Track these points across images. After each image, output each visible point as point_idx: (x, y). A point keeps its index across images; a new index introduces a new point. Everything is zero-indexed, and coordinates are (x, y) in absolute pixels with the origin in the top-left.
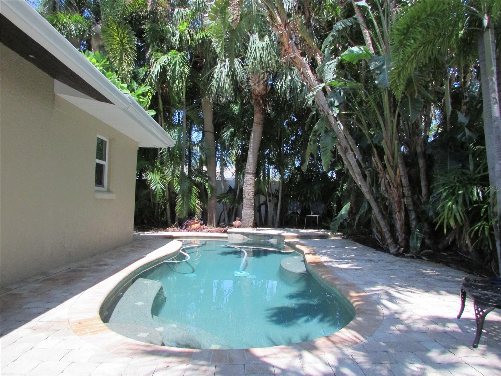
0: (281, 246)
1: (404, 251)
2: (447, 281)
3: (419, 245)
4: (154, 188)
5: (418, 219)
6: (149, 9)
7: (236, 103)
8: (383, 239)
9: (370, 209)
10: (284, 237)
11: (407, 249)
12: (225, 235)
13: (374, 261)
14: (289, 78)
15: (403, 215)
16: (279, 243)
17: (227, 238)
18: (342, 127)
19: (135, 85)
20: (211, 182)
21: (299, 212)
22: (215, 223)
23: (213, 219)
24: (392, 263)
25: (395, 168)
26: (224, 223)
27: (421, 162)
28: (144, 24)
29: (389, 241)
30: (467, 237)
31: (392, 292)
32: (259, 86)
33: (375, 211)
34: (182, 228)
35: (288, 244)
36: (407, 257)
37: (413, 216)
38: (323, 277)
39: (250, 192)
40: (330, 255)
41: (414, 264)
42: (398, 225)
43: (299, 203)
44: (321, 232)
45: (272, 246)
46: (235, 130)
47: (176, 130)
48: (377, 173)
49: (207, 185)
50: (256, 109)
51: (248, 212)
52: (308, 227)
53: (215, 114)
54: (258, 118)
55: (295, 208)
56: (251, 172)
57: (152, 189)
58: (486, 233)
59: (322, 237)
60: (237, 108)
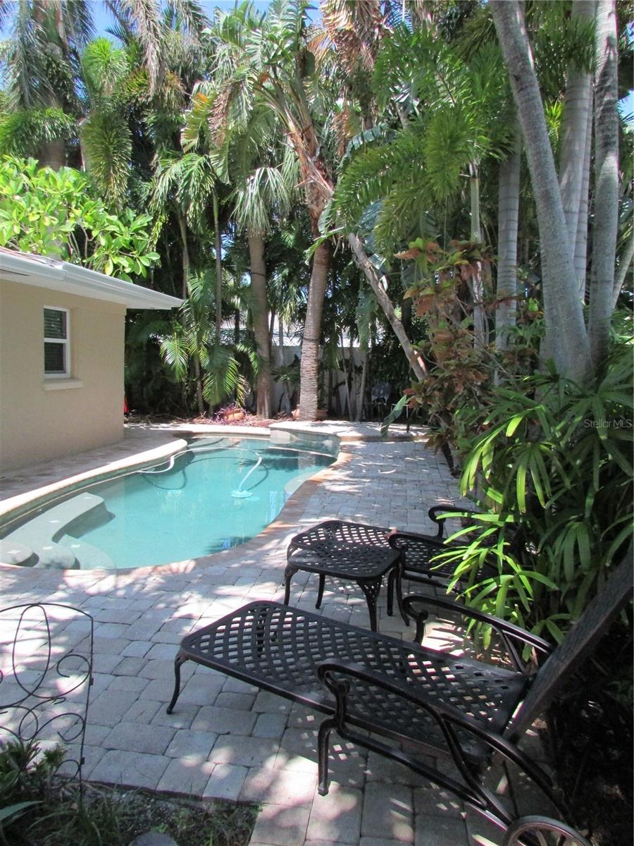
4: (170, 362)
6: (151, 94)
7: (291, 231)
10: (340, 439)
17: (268, 436)
19: (131, 214)
20: (260, 351)
22: (267, 413)
23: (264, 405)
26: (284, 411)
28: (146, 116)
34: (214, 419)
39: (309, 368)
43: (387, 384)
46: (290, 274)
47: (202, 275)
49: (252, 356)
51: (308, 398)
53: (266, 245)
54: (319, 254)
55: (382, 392)
56: (311, 337)
57: (167, 363)
59: (402, 439)
60: (292, 237)
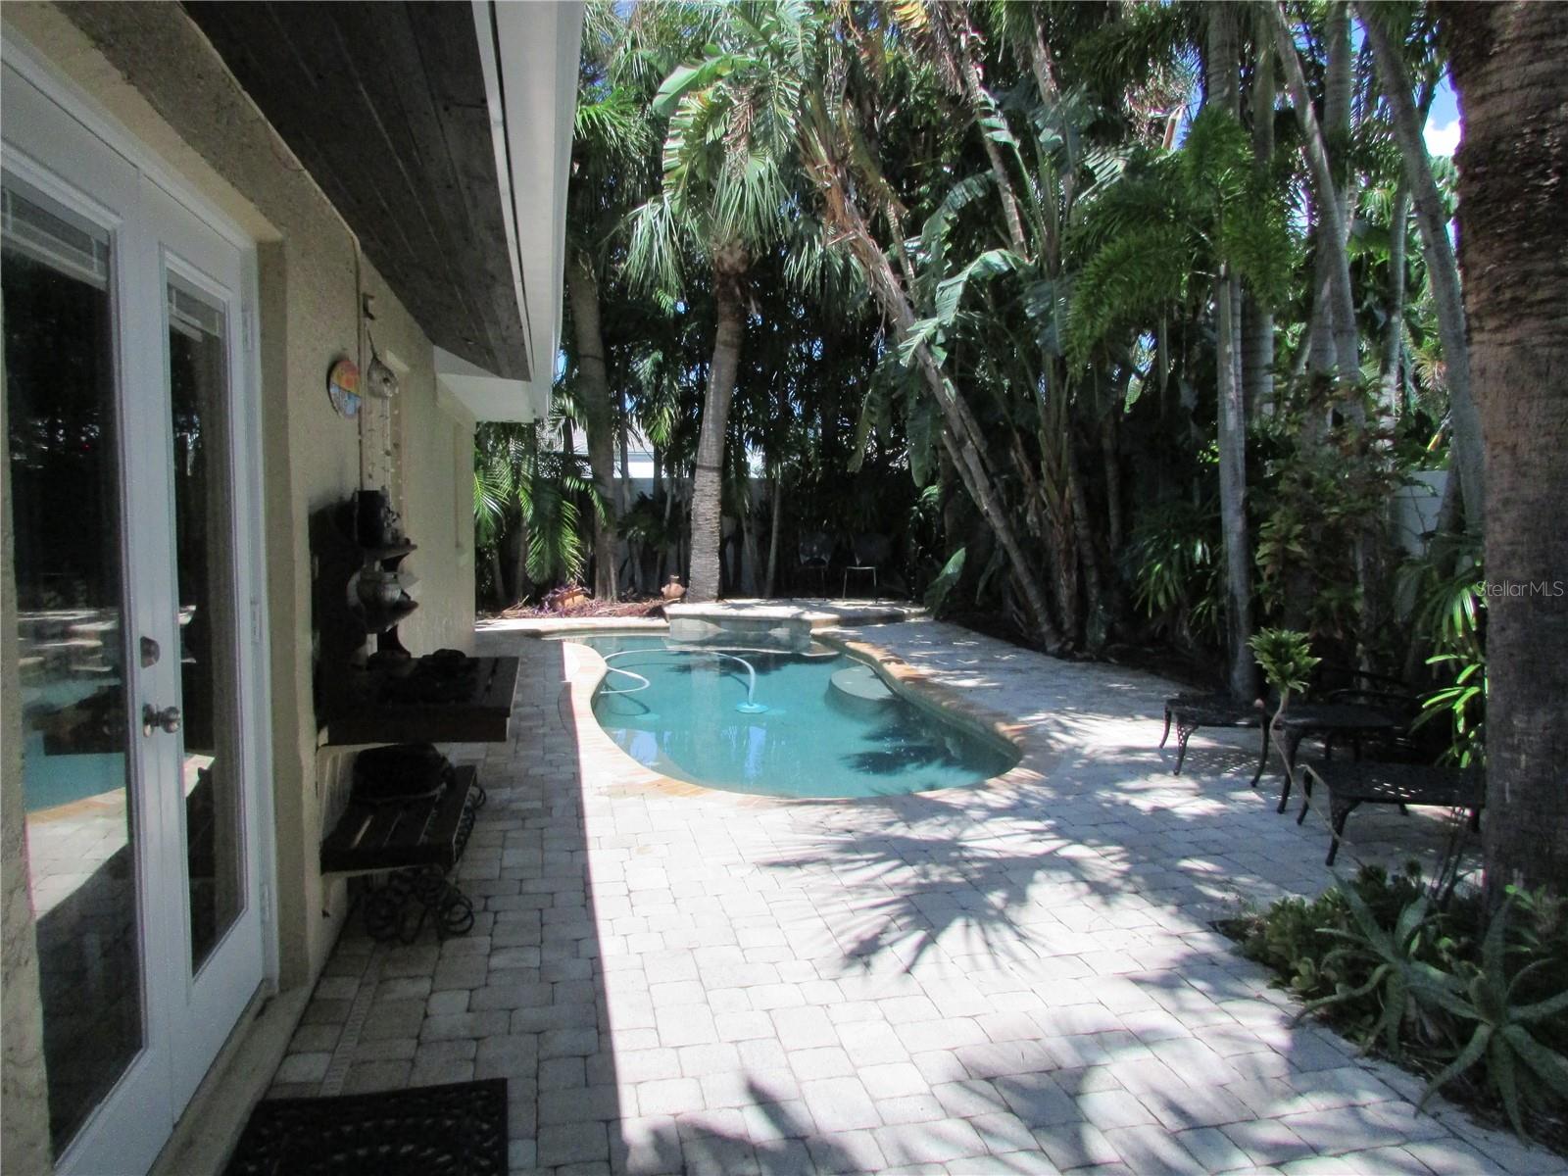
0: (803, 643)
1: (1074, 648)
2: (1150, 700)
3: (1103, 636)
5: (1103, 585)
8: (1032, 622)
9: (1008, 564)
10: (809, 624)
11: (1080, 643)
12: (660, 622)
13: (1020, 671)
14: (819, 250)
15: (1074, 577)
16: (794, 638)
17: (666, 629)
18: (953, 392)
20: (602, 489)
21: (825, 558)
22: (617, 593)
23: (610, 580)
24: (1055, 673)
25: (1061, 487)
26: (631, 590)
27: (1111, 470)
29: (1045, 628)
30: (1185, 624)
31: (1064, 720)
32: (731, 253)
33: (1019, 566)
34: (541, 608)
35: (824, 639)
36: (1081, 660)
37: (1093, 577)
38: (944, 704)
40: (931, 662)
41: (1095, 673)
42: (1064, 595)
43: (824, 537)
44: (884, 606)
45: (777, 644)
46: (665, 357)
48: (1021, 485)
49: (594, 497)
50: (724, 308)
51: (705, 564)
52: (852, 594)
53: (603, 308)
54: (725, 331)
55: (816, 550)
56: (713, 465)
58: (1214, 618)
59: (893, 619)
